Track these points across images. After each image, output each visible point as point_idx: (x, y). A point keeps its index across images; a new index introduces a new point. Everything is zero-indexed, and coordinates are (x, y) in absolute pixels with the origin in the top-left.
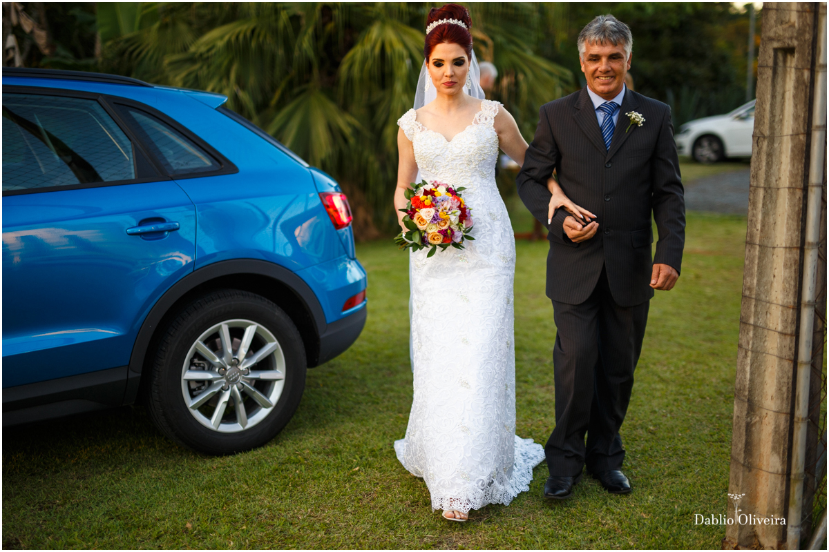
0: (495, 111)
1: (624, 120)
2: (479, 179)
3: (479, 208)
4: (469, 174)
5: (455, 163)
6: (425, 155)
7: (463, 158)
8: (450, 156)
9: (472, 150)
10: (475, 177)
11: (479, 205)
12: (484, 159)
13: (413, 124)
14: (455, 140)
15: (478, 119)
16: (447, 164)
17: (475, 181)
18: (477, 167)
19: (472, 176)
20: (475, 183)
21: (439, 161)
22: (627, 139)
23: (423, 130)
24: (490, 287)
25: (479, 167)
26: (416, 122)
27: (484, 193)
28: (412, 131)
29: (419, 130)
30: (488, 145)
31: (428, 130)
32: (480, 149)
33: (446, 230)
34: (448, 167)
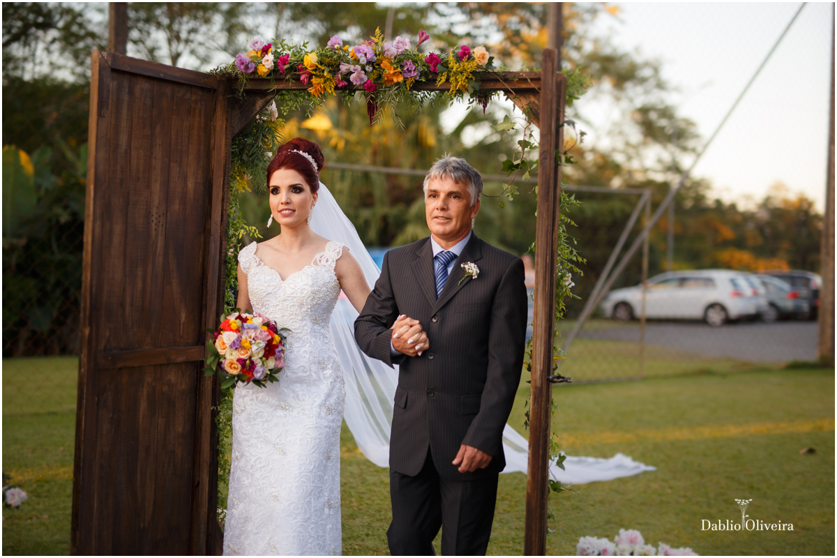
0: (338, 253)
1: (459, 271)
2: (309, 324)
3: (306, 355)
4: (300, 318)
5: (286, 303)
6: (256, 291)
7: (295, 300)
8: (281, 295)
9: (306, 292)
10: (305, 322)
11: (306, 351)
12: (317, 304)
13: (251, 257)
14: (289, 280)
15: (318, 259)
16: (278, 303)
17: (305, 325)
18: (309, 310)
19: (302, 320)
20: (305, 328)
21: (270, 299)
22: (458, 292)
23: (259, 265)
24: (309, 440)
25: (311, 311)
26: (255, 256)
27: (314, 339)
28: (248, 265)
29: (255, 264)
30: (324, 289)
31: (264, 265)
32: (314, 293)
33: (245, 360)
34: (278, 307)
